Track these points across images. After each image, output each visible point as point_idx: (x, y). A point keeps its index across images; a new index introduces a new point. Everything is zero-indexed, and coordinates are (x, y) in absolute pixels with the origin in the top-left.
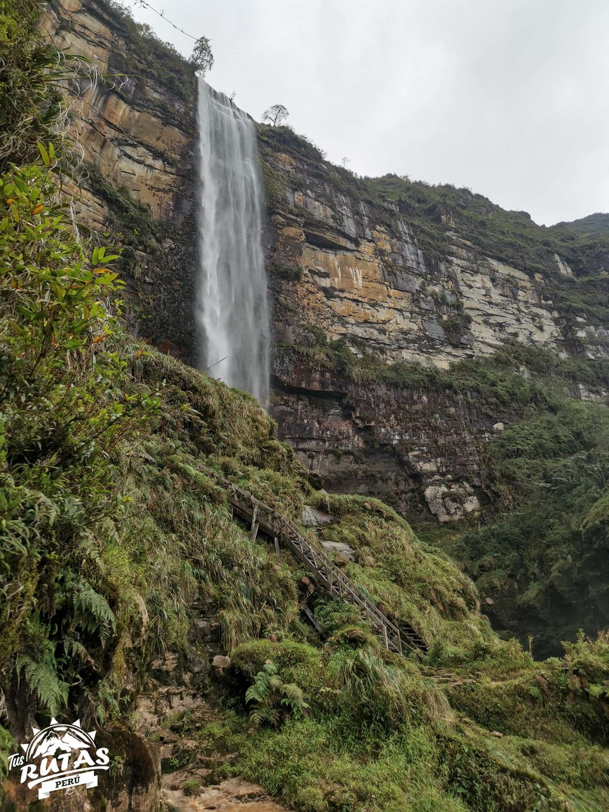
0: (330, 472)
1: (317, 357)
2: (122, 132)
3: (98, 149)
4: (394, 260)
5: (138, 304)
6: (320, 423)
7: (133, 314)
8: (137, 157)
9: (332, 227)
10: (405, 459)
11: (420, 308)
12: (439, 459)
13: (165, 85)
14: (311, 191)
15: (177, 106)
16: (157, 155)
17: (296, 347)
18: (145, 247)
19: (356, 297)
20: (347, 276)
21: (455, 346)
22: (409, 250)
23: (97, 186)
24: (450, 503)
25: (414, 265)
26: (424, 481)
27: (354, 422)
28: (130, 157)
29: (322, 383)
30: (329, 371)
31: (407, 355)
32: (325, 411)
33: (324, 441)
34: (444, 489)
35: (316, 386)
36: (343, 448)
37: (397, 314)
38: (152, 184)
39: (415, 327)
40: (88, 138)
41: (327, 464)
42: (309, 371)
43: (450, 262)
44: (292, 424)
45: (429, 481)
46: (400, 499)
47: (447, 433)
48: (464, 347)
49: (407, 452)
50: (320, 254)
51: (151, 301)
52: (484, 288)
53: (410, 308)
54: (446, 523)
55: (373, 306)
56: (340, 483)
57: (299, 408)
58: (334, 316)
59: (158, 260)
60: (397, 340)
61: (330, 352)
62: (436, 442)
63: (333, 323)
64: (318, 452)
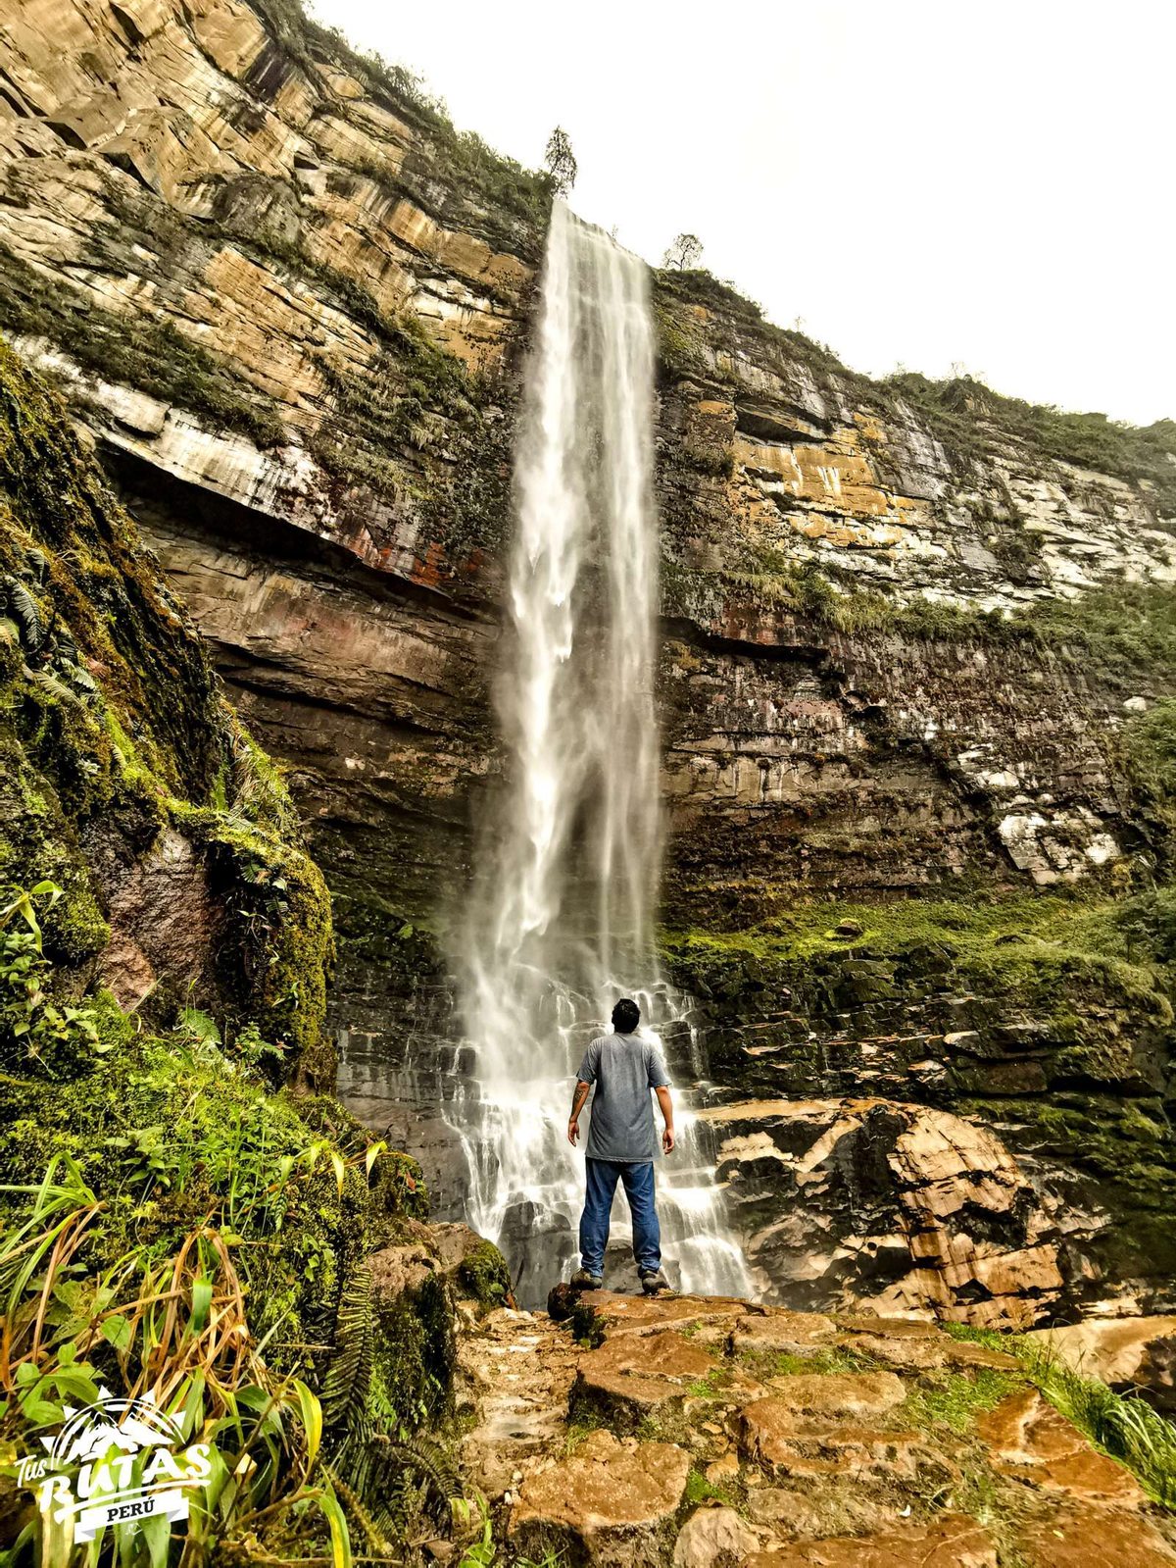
0: (803, 795)
1: (766, 589)
2: (421, 256)
3: (376, 273)
4: (894, 454)
5: (423, 489)
6: (778, 706)
7: (409, 502)
8: (445, 295)
9: (783, 403)
10: (952, 765)
11: (948, 524)
12: (1021, 766)
13: (497, 200)
14: (746, 352)
15: (516, 226)
16: (481, 291)
17: (727, 573)
18: (446, 408)
19: (831, 509)
20: (812, 479)
21: (1018, 583)
22: (917, 441)
23: (356, 304)
24: (1056, 847)
25: (930, 462)
26: (994, 806)
27: (844, 702)
28: (434, 293)
29: (780, 633)
30: (792, 612)
31: (931, 595)
32: (788, 684)
33: (789, 738)
34: (1037, 821)
35: (768, 638)
36: (827, 750)
37: (907, 534)
38: (471, 331)
39: (942, 553)
40: (357, 254)
41: (796, 780)
42: (753, 613)
43: (991, 464)
44: (726, 707)
45: (1004, 806)
46: (947, 842)
47: (1033, 716)
48: (1034, 584)
49: (955, 752)
50: (766, 450)
51: (451, 488)
52: (1053, 500)
53: (930, 523)
54: (1051, 887)
55: (863, 521)
56: (824, 815)
57: (738, 678)
58: (795, 533)
59: (471, 430)
60: (912, 574)
61: (791, 582)
62: (1012, 733)
63: (794, 544)
64: (778, 759)
